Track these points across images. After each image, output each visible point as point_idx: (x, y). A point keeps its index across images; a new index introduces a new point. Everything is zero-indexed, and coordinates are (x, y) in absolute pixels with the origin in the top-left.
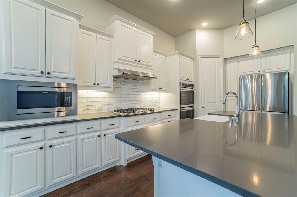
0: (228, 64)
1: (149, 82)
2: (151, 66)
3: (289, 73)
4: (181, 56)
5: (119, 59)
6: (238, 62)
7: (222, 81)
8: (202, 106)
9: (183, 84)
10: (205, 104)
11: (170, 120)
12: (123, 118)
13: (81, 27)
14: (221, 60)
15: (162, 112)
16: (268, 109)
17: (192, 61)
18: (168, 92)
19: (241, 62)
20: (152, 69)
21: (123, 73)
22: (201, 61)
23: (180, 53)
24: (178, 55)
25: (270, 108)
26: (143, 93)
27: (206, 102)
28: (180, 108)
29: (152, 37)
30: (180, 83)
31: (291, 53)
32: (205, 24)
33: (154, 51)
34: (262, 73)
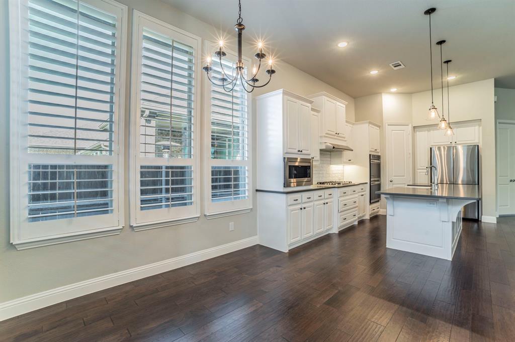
0: (418, 133)
1: (341, 154)
2: (344, 138)
3: (478, 146)
4: (370, 125)
5: (327, 134)
6: (428, 131)
7: (411, 152)
8: (390, 180)
9: (373, 155)
10: (393, 178)
11: (362, 193)
12: (337, 189)
13: (312, 109)
14: (410, 128)
15: (358, 185)
16: (460, 182)
17: (378, 128)
18: (354, 164)
19: (432, 131)
20: (345, 141)
21: (334, 148)
22: (388, 129)
23: (370, 123)
24: (367, 125)
25: (462, 181)
26: (332, 166)
27: (393, 175)
28: (370, 181)
29: (344, 106)
30: (370, 155)
31: (479, 126)
32: (394, 90)
33: (347, 122)
34: (453, 144)
